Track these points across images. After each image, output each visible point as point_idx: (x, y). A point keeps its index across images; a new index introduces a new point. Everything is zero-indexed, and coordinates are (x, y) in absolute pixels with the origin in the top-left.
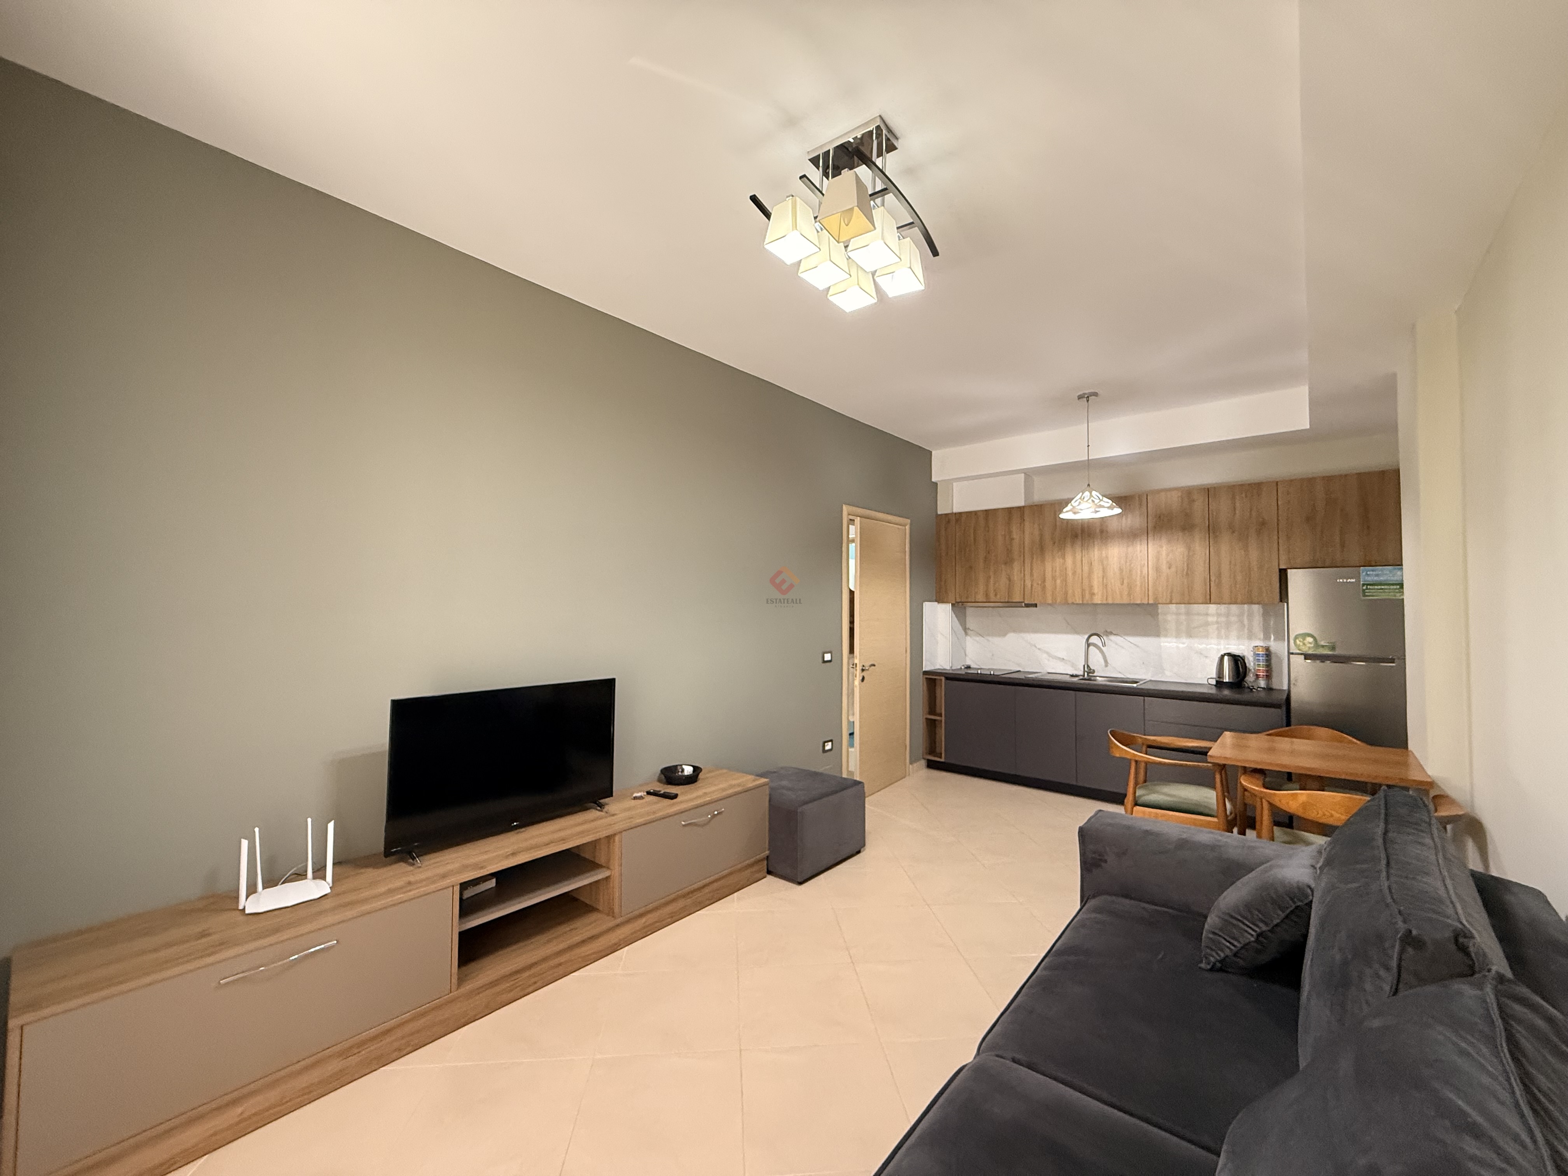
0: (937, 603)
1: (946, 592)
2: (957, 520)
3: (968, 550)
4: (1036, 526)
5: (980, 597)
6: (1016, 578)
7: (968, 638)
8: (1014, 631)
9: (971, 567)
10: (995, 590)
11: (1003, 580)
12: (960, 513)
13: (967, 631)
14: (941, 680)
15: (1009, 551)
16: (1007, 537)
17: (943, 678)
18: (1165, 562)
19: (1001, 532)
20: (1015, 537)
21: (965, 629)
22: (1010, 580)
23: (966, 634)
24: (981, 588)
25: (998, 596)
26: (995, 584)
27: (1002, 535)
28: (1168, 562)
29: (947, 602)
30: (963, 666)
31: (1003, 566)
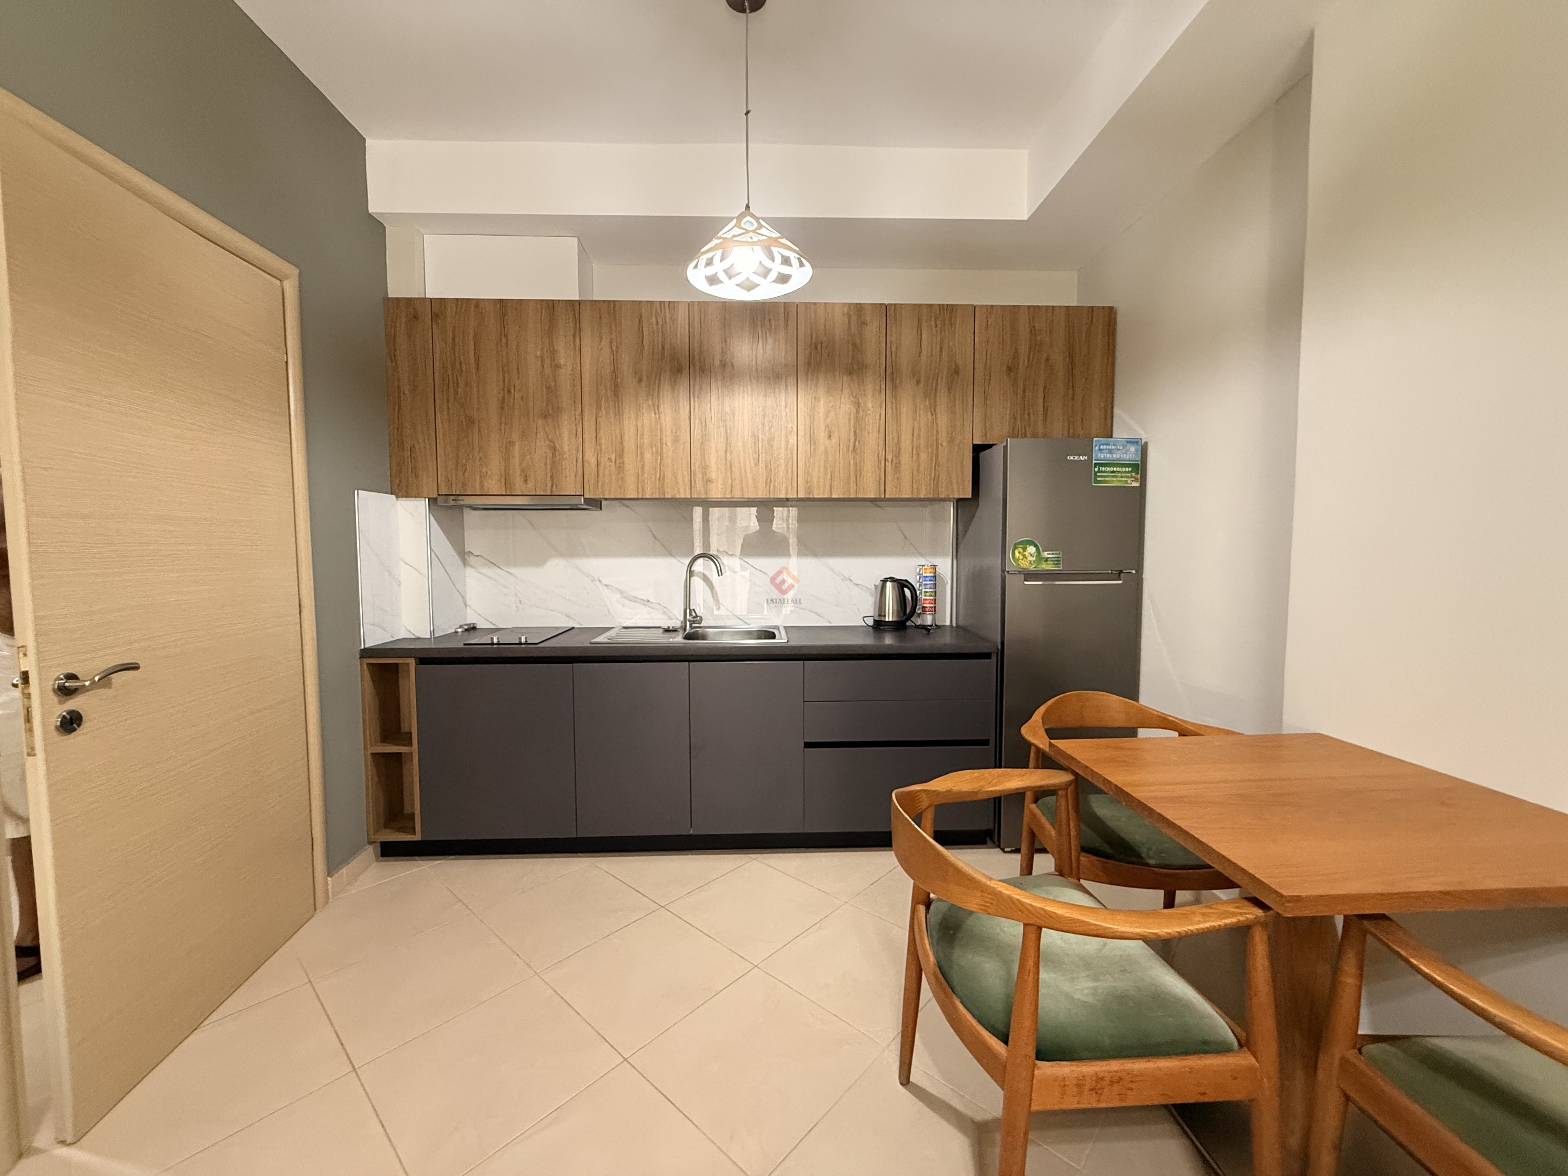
0: (394, 496)
1: (415, 472)
2: (435, 317)
3: (462, 384)
4: (605, 343)
5: (493, 485)
6: (567, 444)
7: (469, 571)
8: (562, 555)
9: (471, 421)
10: (523, 471)
11: (541, 449)
12: (443, 301)
13: (466, 557)
14: (408, 664)
15: (552, 391)
16: (547, 362)
17: (412, 662)
18: (822, 426)
19: (533, 349)
20: (562, 362)
21: (463, 555)
22: (554, 449)
23: (465, 563)
24: (495, 465)
25: (530, 485)
26: (523, 456)
27: (537, 357)
28: (827, 426)
29: (418, 495)
30: (461, 627)
31: (539, 422)
